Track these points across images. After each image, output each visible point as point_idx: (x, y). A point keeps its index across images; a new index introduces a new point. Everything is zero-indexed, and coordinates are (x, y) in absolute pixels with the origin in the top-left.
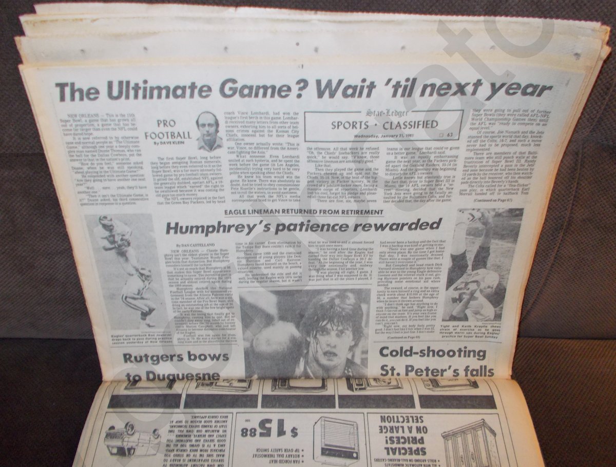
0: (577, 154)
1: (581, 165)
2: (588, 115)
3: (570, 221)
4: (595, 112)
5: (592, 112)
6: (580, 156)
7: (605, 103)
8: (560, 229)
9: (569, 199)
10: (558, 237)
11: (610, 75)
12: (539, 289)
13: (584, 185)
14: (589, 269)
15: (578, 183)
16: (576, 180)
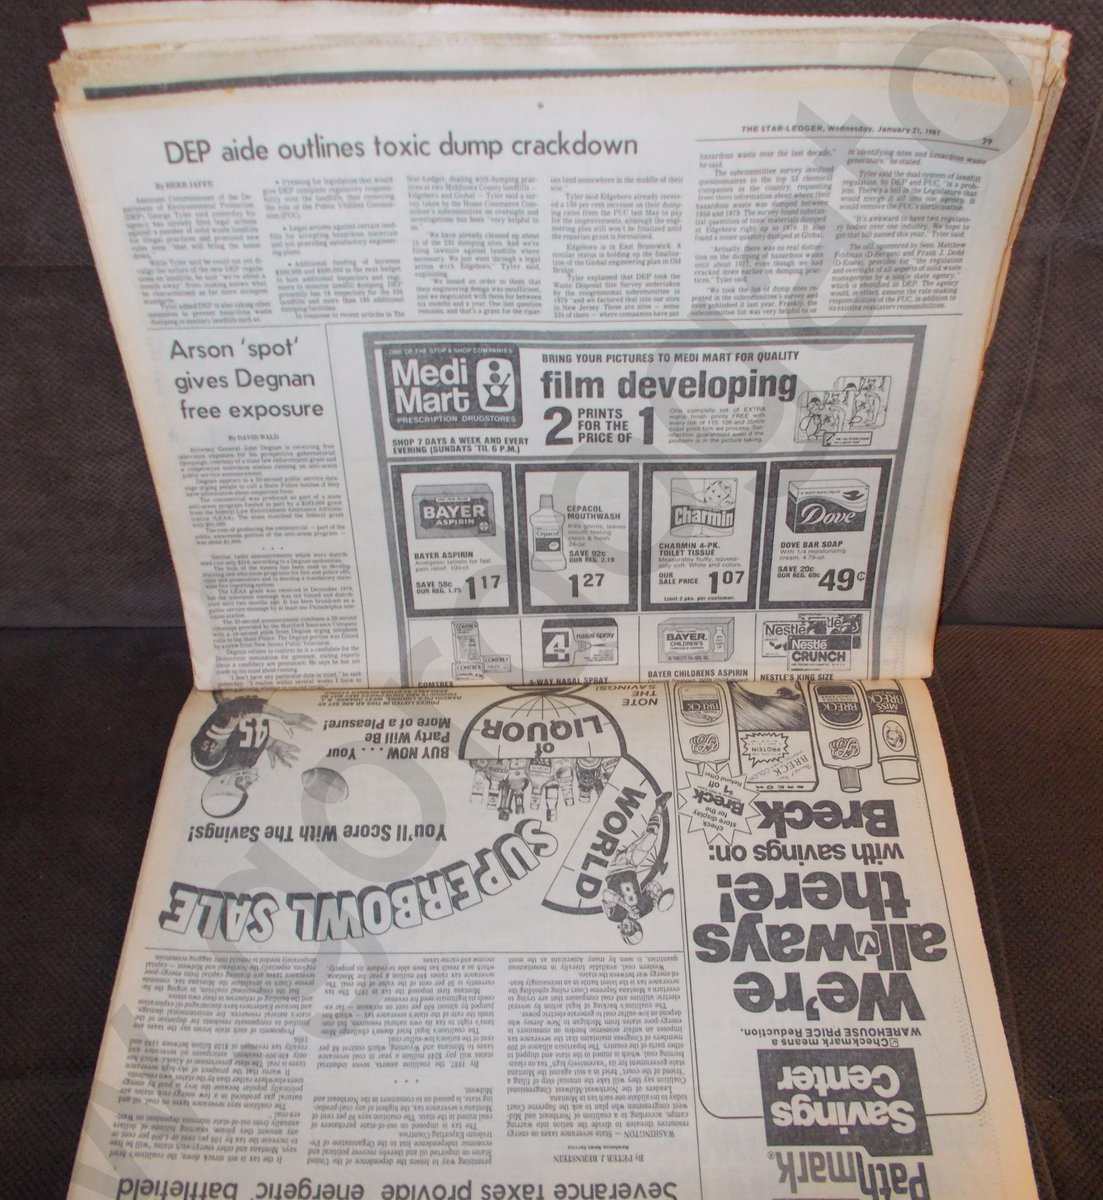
0: (1042, 262)
1: (1050, 282)
2: (1055, 189)
3: (1034, 387)
4: (1065, 184)
5: (1061, 184)
6: (1048, 266)
7: (1083, 168)
8: (1017, 403)
9: (1031, 346)
10: (1013, 418)
11: (1086, 115)
12: (986, 521)
13: (1055, 319)
14: (1077, 482)
15: (1045, 317)
16: (1042, 311)
